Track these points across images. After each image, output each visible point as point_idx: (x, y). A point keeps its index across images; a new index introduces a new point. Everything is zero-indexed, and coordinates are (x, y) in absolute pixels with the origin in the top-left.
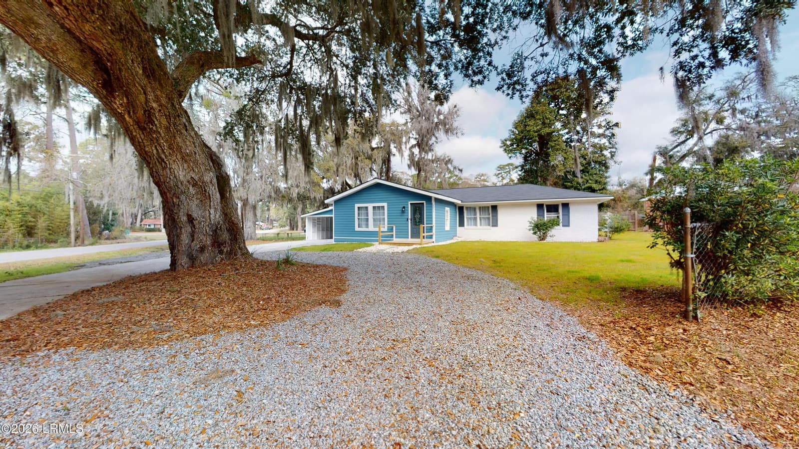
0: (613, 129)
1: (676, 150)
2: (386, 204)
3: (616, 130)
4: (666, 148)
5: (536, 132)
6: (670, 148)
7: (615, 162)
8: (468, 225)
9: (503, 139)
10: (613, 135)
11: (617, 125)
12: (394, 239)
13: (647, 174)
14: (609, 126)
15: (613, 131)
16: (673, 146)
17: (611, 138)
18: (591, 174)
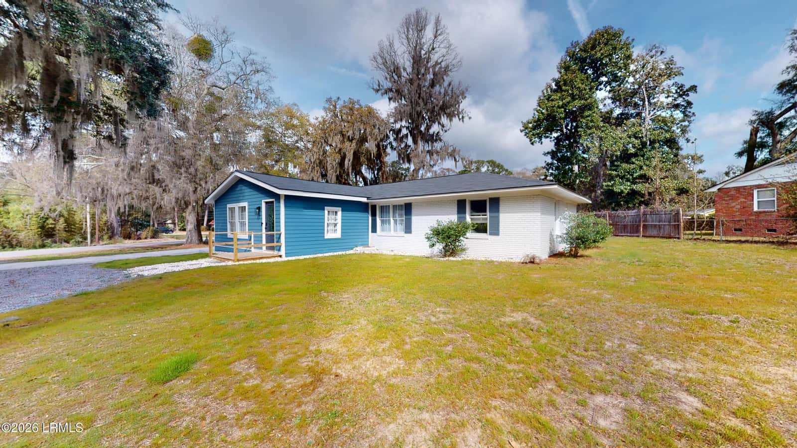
0: (688, 95)
1: (787, 115)
2: (247, 203)
3: (692, 97)
4: (771, 113)
5: (562, 107)
6: (778, 112)
7: (688, 141)
8: (383, 230)
9: (525, 121)
10: (689, 104)
11: (693, 88)
12: (253, 249)
13: (740, 154)
14: (682, 92)
15: (690, 98)
16: (783, 109)
17: (686, 107)
18: (647, 159)
